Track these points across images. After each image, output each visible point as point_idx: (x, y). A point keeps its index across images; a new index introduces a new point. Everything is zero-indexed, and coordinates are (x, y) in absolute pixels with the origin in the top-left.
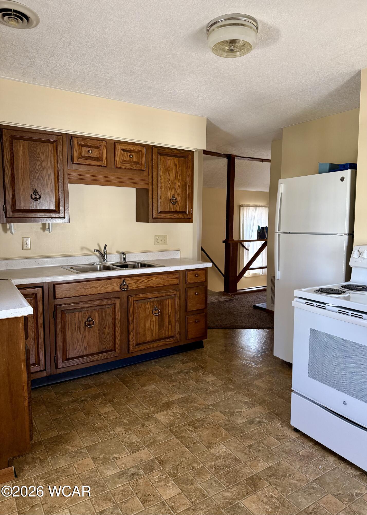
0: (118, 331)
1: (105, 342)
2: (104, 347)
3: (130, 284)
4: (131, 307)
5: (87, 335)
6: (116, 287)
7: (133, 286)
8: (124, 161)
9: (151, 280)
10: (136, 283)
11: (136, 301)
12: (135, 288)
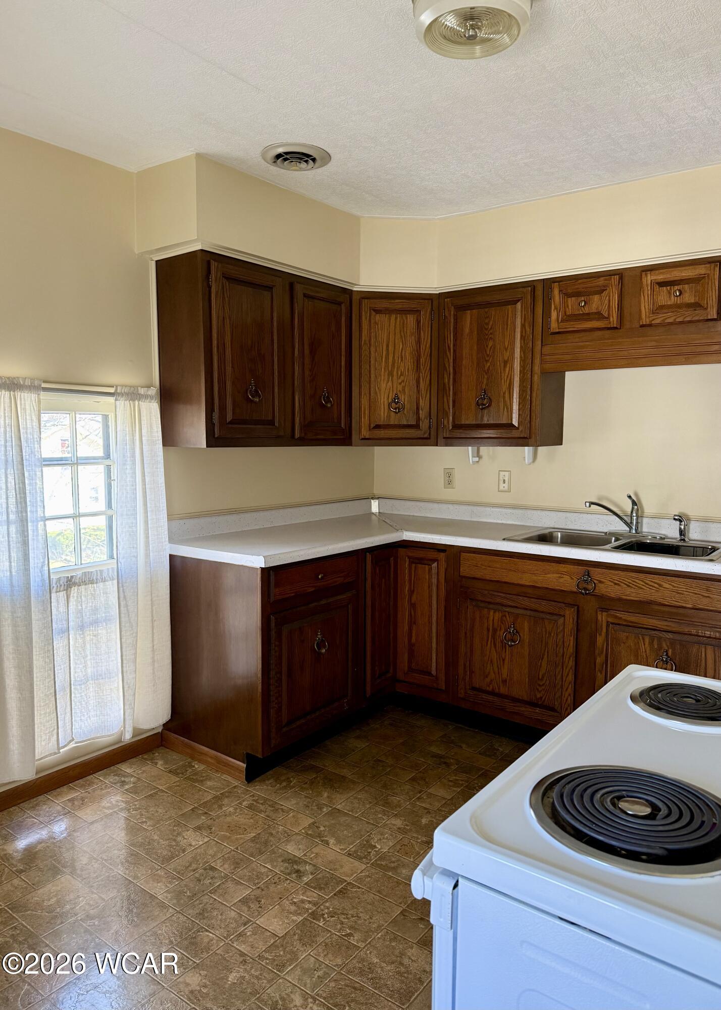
0: (568, 674)
1: (540, 685)
2: (539, 696)
3: (600, 582)
4: (600, 635)
5: (507, 657)
6: (567, 582)
7: (608, 587)
8: (662, 307)
9: (656, 585)
10: (616, 584)
11: (612, 624)
12: (613, 595)
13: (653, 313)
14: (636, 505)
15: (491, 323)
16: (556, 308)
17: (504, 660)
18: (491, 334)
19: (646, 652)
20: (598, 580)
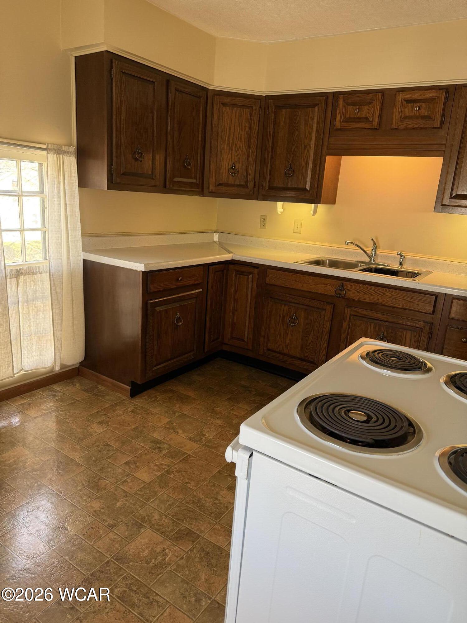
1: (307, 349)
2: (306, 355)
3: (349, 290)
4: (345, 321)
5: (290, 332)
6: (330, 290)
7: (353, 294)
8: (406, 117)
9: (381, 294)
10: (358, 292)
11: (353, 315)
12: (355, 298)
13: (401, 121)
14: (376, 245)
15: (298, 119)
16: (340, 113)
17: (287, 334)
18: (297, 127)
19: (371, 332)
20: (347, 289)
